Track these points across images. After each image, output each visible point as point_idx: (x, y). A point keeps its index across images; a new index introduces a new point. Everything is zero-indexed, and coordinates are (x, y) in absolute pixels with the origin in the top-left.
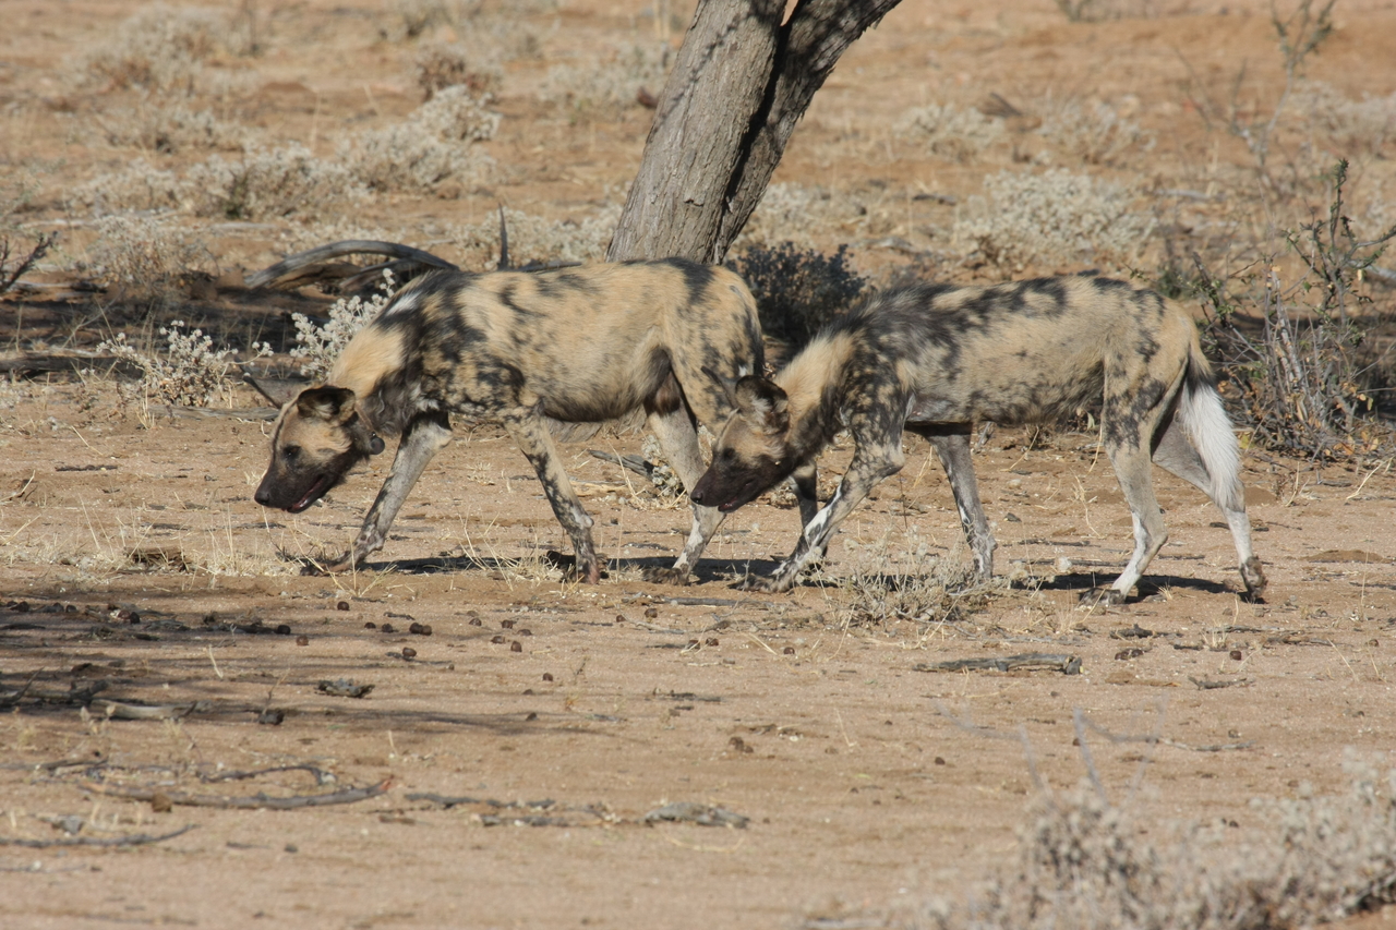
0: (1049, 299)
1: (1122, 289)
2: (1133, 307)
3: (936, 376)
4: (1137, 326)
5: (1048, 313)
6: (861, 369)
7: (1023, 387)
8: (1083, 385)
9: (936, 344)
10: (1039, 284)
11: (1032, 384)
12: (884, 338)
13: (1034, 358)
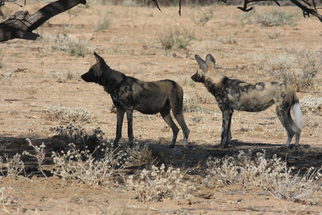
0: (261, 87)
1: (277, 84)
2: (279, 88)
3: (236, 100)
4: (281, 91)
5: (260, 90)
6: (220, 93)
7: (253, 105)
8: (268, 104)
9: (237, 93)
10: (259, 84)
11: (255, 105)
12: (227, 89)
13: (256, 99)
